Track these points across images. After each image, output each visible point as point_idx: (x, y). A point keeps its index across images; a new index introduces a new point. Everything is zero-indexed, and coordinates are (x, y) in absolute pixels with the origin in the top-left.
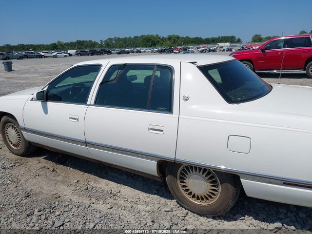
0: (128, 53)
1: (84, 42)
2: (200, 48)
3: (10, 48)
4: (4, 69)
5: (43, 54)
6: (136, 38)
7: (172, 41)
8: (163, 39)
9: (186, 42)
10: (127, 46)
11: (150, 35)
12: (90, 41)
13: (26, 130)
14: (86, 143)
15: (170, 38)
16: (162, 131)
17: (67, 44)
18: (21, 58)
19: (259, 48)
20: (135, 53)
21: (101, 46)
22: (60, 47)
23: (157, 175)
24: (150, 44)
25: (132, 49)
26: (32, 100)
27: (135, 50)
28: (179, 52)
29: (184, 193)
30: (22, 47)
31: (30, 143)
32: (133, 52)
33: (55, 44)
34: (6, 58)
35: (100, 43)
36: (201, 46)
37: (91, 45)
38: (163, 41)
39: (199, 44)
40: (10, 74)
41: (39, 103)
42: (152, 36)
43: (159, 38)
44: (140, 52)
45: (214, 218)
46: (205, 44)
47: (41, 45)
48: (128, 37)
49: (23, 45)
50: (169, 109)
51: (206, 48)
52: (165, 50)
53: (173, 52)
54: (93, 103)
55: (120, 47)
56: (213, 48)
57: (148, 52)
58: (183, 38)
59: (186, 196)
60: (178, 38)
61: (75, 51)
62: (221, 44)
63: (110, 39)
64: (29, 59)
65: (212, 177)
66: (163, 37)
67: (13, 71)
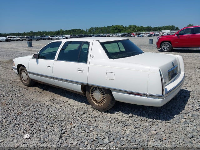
0: (102, 36)
1: (76, 30)
2: (149, 33)
3: (33, 34)
4: (27, 45)
5: (51, 37)
6: (108, 27)
7: (132, 29)
8: (126, 28)
9: (141, 30)
10: (102, 33)
11: (117, 25)
12: (80, 29)
13: (30, 73)
14: (53, 78)
15: (130, 27)
16: (82, 71)
17: (66, 31)
18: (38, 40)
19: (175, 34)
20: (107, 37)
21: (86, 32)
22: (61, 33)
23: (82, 92)
24: (117, 31)
25: (105, 34)
26: (32, 58)
27: (107, 35)
28: (135, 36)
29: (93, 100)
30: (40, 33)
31: (31, 79)
32: (105, 36)
33: (59, 31)
34: (30, 39)
35: (86, 31)
36: (150, 32)
37: (81, 32)
38: (126, 29)
39: (149, 31)
40: (30, 49)
41: (35, 60)
42: (119, 26)
43: (123, 27)
44: (110, 36)
45: (105, 112)
46: (154, 31)
47: (50, 32)
48: (103, 27)
49: (40, 32)
50: (86, 61)
51: (152, 34)
52: (125, 35)
53: (130, 36)
54: (57, 59)
55: (98, 33)
56: (157, 34)
57: (115, 36)
58: (139, 27)
59: (94, 101)
60: (136, 27)
61: (70, 35)
62: (163, 31)
63: (92, 28)
64: (43, 40)
65: (103, 92)
66: (126, 27)
67: (33, 47)
